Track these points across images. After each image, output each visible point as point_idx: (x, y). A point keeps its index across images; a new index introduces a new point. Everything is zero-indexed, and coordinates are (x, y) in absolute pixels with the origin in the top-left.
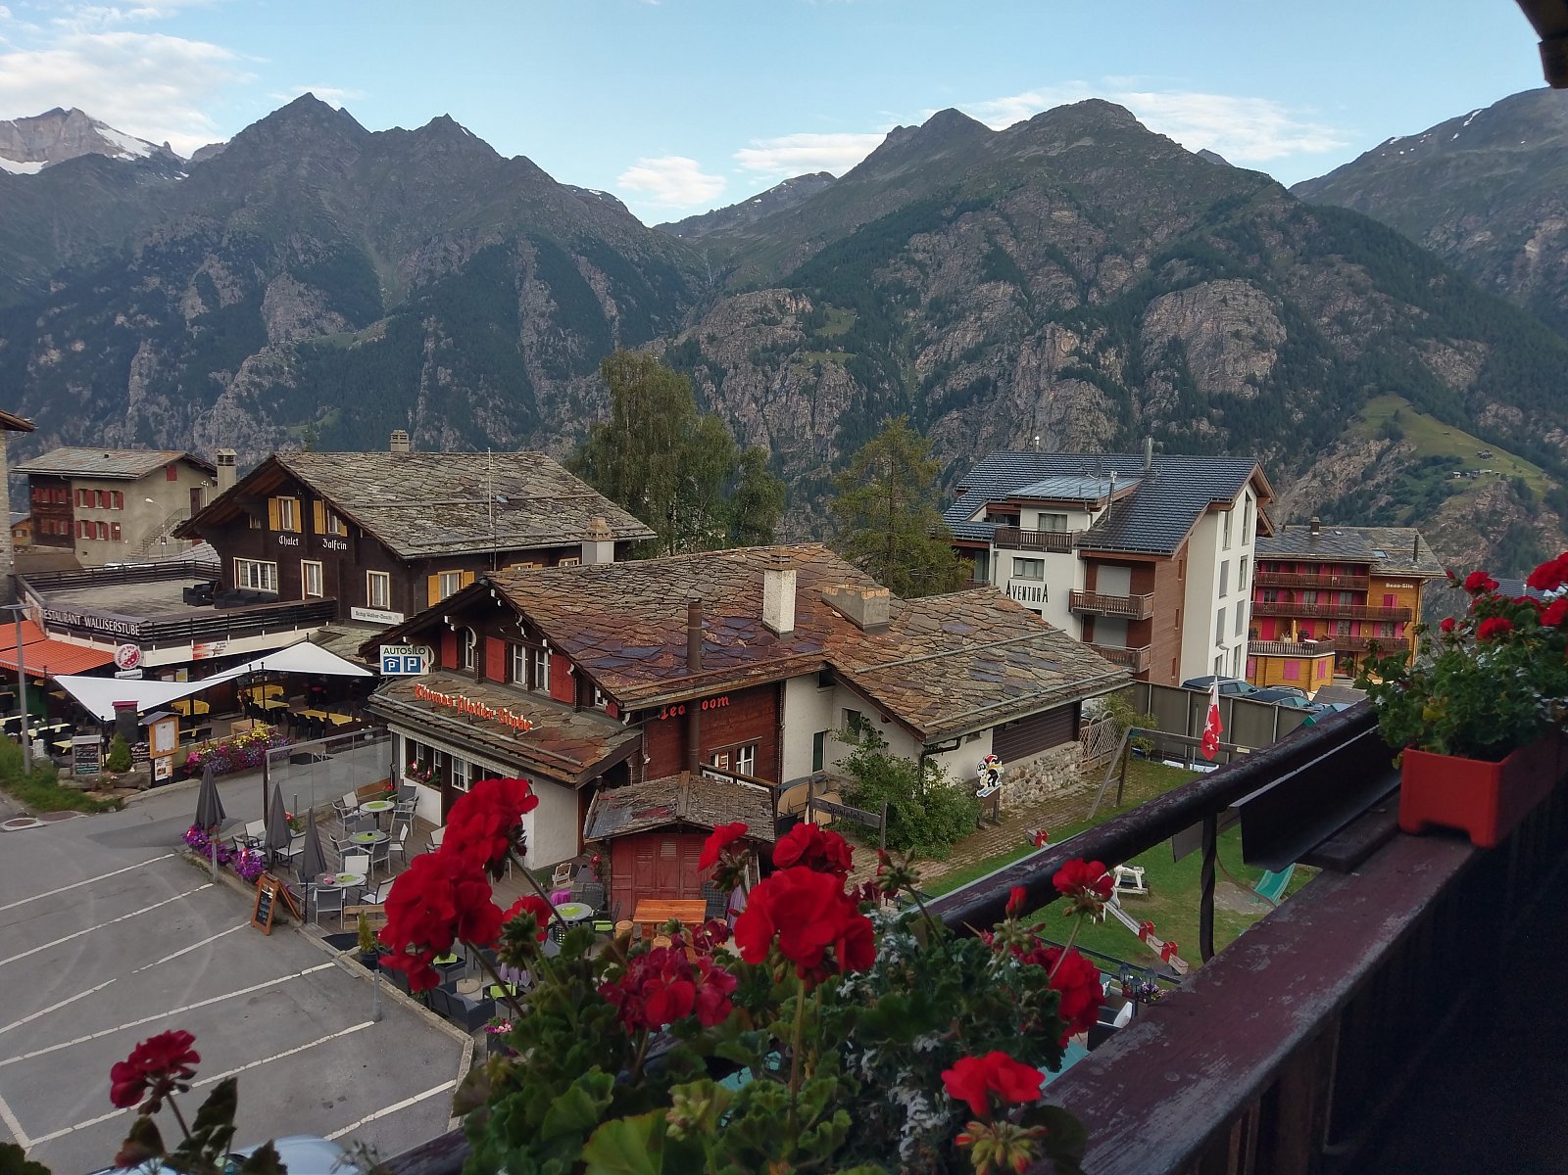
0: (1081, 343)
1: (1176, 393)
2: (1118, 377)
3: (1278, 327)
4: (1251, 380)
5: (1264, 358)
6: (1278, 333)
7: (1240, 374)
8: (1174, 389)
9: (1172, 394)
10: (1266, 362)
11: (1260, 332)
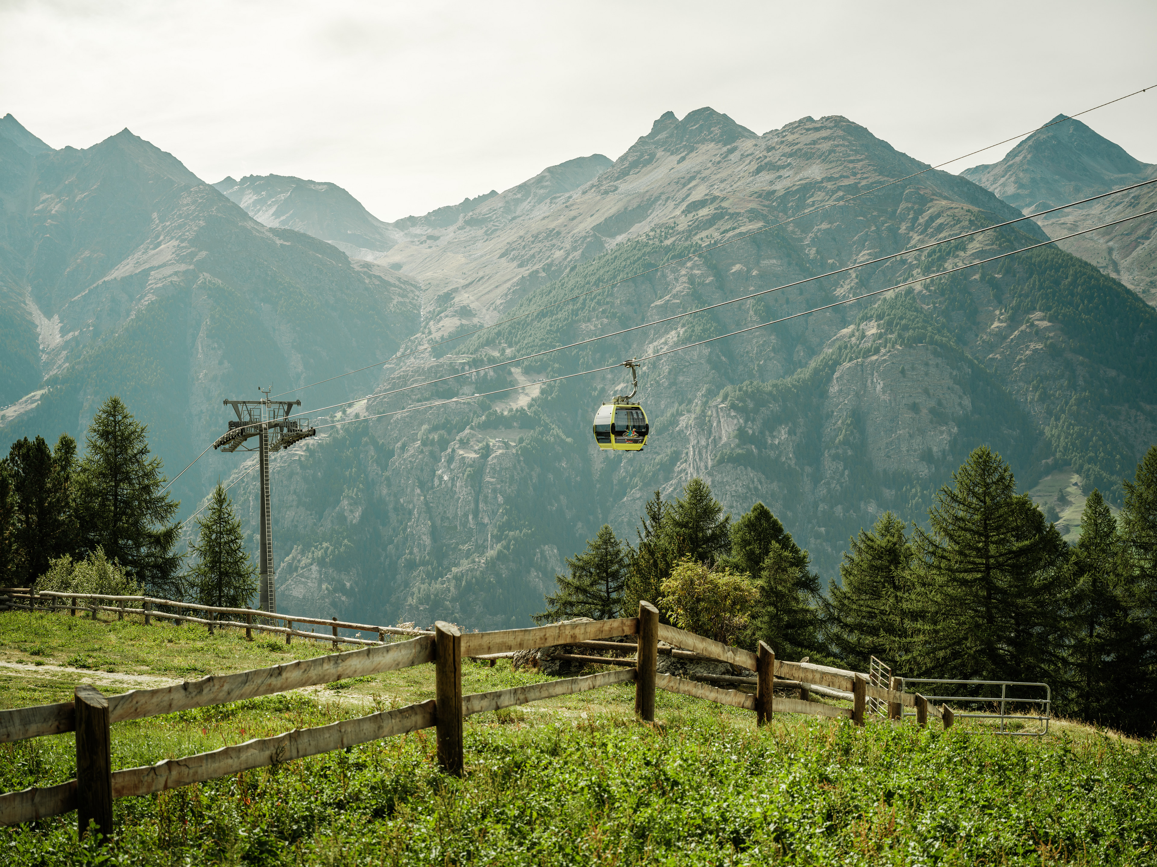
0: (746, 422)
1: (847, 472)
2: (789, 457)
3: (960, 397)
4: (927, 457)
5: (942, 433)
6: (960, 404)
7: (915, 451)
8: (845, 469)
9: (842, 475)
10: (944, 436)
11: (940, 403)
